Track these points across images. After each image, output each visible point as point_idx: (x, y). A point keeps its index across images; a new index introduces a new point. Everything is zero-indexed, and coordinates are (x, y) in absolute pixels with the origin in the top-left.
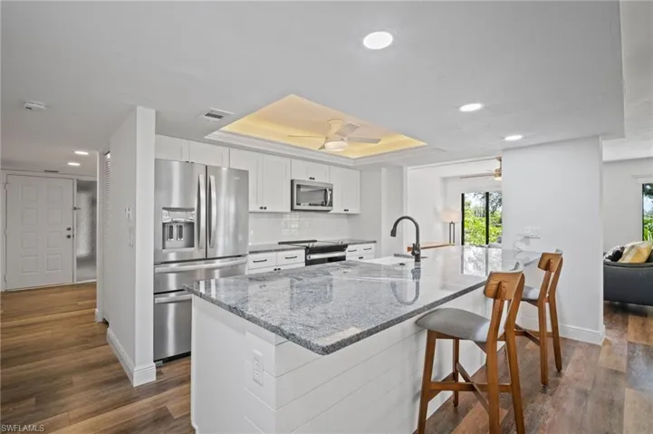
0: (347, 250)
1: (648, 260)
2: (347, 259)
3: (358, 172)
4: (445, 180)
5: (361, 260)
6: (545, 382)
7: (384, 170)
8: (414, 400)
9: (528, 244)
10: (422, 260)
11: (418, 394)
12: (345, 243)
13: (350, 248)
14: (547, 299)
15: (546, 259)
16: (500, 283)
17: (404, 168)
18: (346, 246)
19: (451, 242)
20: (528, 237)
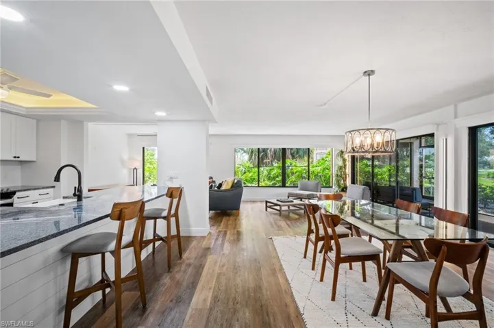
0: (15, 197)
1: (232, 187)
2: (14, 205)
3: (35, 121)
4: (130, 136)
5: (35, 205)
6: (169, 267)
7: (63, 122)
8: (60, 312)
9: (172, 182)
10: (84, 200)
11: (63, 307)
12: (13, 190)
13: (18, 194)
14: (173, 215)
15: (171, 190)
16: (121, 210)
17: (85, 123)
18: (14, 193)
19: (135, 184)
20: (171, 178)
